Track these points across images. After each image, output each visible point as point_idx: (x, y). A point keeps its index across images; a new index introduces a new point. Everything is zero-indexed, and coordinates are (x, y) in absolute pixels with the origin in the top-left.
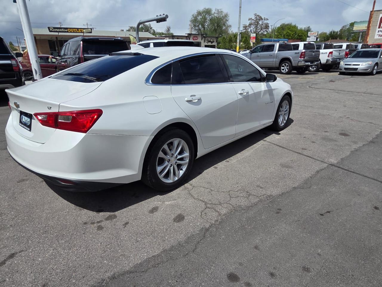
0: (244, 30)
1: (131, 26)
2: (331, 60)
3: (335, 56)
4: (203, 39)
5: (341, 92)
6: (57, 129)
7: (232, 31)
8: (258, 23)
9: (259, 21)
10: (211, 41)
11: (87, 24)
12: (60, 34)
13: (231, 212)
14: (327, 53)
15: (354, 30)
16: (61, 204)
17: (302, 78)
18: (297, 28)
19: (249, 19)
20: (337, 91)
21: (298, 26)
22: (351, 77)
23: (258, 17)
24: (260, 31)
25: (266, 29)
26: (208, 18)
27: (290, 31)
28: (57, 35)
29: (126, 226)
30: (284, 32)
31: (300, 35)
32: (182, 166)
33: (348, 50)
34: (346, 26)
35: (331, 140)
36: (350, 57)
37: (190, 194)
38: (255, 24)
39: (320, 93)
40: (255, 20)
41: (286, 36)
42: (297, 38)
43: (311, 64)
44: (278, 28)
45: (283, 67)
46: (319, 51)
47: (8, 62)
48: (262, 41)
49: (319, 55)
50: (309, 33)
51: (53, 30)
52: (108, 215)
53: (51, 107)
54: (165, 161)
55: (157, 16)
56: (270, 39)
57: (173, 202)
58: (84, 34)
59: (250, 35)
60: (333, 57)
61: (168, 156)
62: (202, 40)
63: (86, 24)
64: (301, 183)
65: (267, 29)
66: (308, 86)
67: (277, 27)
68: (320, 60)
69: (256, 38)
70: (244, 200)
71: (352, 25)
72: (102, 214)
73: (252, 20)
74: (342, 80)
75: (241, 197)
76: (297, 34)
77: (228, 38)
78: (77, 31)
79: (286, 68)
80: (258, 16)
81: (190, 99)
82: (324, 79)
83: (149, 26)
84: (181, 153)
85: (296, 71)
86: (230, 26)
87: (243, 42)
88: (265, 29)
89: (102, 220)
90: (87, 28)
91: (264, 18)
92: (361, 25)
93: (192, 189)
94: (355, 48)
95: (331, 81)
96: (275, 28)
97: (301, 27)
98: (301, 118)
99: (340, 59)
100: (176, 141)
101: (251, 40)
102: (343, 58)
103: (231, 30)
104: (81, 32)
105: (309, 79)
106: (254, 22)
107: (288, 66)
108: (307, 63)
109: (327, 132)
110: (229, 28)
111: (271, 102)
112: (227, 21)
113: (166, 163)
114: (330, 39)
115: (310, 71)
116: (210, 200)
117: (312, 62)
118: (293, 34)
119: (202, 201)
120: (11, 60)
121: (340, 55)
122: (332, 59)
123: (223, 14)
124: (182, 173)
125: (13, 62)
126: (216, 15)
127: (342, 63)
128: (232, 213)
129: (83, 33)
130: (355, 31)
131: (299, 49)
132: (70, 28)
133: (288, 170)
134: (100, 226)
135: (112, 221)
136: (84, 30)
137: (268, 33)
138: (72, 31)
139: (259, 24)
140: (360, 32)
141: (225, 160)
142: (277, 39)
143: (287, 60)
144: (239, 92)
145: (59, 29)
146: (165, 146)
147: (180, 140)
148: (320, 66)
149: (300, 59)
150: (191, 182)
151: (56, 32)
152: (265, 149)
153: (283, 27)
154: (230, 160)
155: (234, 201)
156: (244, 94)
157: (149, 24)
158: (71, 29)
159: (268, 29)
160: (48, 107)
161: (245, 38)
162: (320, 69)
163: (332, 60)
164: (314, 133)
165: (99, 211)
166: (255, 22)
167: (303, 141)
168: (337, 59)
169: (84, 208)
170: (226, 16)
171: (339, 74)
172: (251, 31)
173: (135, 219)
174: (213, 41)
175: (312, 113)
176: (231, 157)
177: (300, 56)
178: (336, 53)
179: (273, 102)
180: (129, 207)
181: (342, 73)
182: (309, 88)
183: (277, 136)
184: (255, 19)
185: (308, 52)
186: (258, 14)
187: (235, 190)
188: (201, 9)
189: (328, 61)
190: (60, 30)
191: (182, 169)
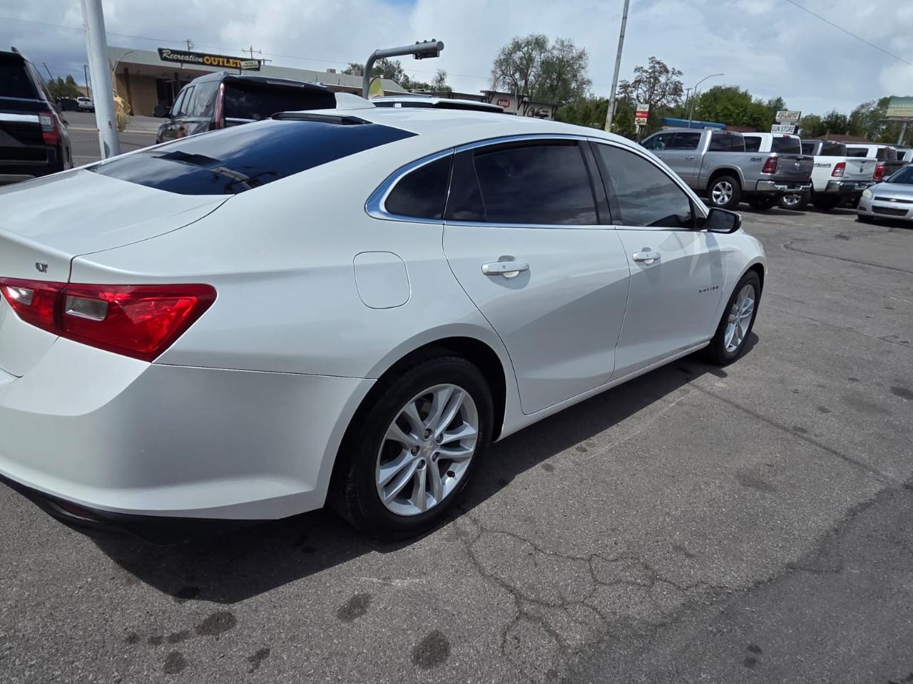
0: (621, 93)
1: (354, 63)
2: (838, 183)
3: (851, 175)
4: (522, 106)
5: (871, 266)
6: (61, 338)
7: (593, 94)
8: (656, 79)
9: (660, 76)
10: (541, 113)
11: (251, 49)
12: (185, 66)
13: (598, 642)
14: (830, 165)
15: (887, 115)
16: (74, 553)
17: (764, 222)
18: (750, 98)
19: (637, 70)
20: (859, 264)
21: (752, 96)
22: (890, 231)
23: (657, 66)
24: (659, 100)
25: (674, 95)
26: (538, 57)
27: (732, 105)
28: (179, 69)
29: (257, 666)
30: (717, 107)
31: (755, 118)
32: (453, 464)
33: (882, 163)
34: (868, 105)
35: (872, 408)
36: (887, 181)
37: (470, 554)
38: (650, 82)
39: (816, 265)
40: (650, 73)
41: (722, 116)
42: (747, 122)
43: (788, 188)
44: (704, 95)
45: (718, 189)
46: (812, 159)
47: (32, 118)
48: (665, 123)
49: (811, 168)
50: (778, 113)
51: (169, 55)
52: (209, 613)
53: (46, 266)
54: (404, 451)
55: (417, 43)
56: (683, 120)
57: (417, 580)
58: (242, 71)
59: (636, 108)
60: (845, 175)
61: (414, 436)
62: (518, 109)
63: (249, 49)
64: (808, 550)
65: (678, 95)
66: (782, 245)
67: (702, 93)
68: (811, 181)
69: (650, 115)
70: (637, 599)
71: (885, 103)
72: (191, 605)
73: (643, 71)
74: (867, 235)
75: (628, 582)
76: (749, 115)
77: (580, 110)
78: (226, 64)
79: (724, 192)
80: (659, 63)
81: (498, 267)
82: (820, 228)
83: (396, 66)
84: (454, 426)
85: (747, 204)
86: (589, 82)
87: (618, 122)
88: (672, 96)
89: (187, 632)
90: (250, 58)
91: (673, 69)
92: (907, 106)
93: (479, 537)
94: (898, 159)
95: (841, 236)
96: (698, 95)
97: (759, 98)
98: (777, 331)
99: (861, 183)
100: (443, 394)
101: (637, 119)
102: (869, 182)
103: (591, 91)
104: (235, 65)
105: (783, 226)
106: (647, 78)
107: (729, 189)
108: (779, 187)
109: (857, 380)
110: (584, 86)
111: (714, 288)
112: (582, 68)
113: (409, 456)
114: (828, 132)
115: (782, 205)
116: (532, 588)
117: (792, 184)
118: (738, 114)
119: (507, 587)
120: (38, 115)
121: (863, 173)
122: (842, 181)
123: (574, 51)
124: (450, 484)
125: (45, 120)
126: (556, 53)
127: (868, 195)
128: (603, 646)
129: (240, 69)
130: (890, 119)
131: (760, 151)
132: (210, 56)
133: (764, 498)
134: (178, 654)
135: (217, 639)
136: (243, 63)
137: (678, 106)
138: (215, 61)
139: (660, 82)
140: (901, 123)
141: (577, 445)
142: (699, 122)
143: (730, 175)
144: (635, 256)
145: (183, 56)
146: (410, 409)
147: (455, 389)
148: (809, 195)
149: (762, 173)
150: (475, 511)
151: (177, 61)
152: (687, 417)
153: (717, 95)
154: (589, 445)
155: (607, 599)
156: (647, 262)
157: (397, 61)
158: (213, 58)
159: (680, 96)
160: (37, 265)
161: (622, 112)
162: (809, 205)
163: (841, 184)
164: (822, 381)
165: (184, 594)
166: (650, 77)
167: (792, 404)
168: (854, 182)
169: (140, 578)
170: (581, 56)
171: (856, 221)
172: (637, 97)
173: (292, 639)
174: (545, 113)
175: (806, 320)
176: (593, 435)
177: (762, 167)
178: (853, 168)
179: (717, 287)
180: (281, 588)
181: (864, 219)
182: (785, 249)
183: (718, 381)
184: (650, 71)
185: (786, 158)
186: (658, 59)
187: (609, 555)
188: (524, 35)
189: (830, 184)
190: (187, 58)
191: (451, 474)
